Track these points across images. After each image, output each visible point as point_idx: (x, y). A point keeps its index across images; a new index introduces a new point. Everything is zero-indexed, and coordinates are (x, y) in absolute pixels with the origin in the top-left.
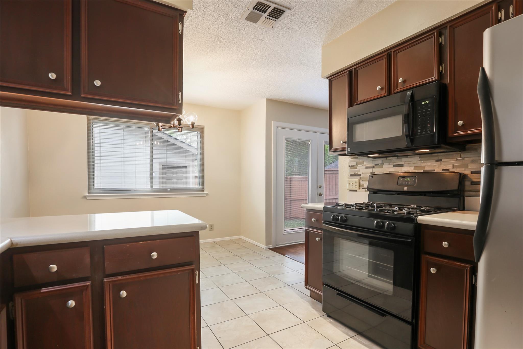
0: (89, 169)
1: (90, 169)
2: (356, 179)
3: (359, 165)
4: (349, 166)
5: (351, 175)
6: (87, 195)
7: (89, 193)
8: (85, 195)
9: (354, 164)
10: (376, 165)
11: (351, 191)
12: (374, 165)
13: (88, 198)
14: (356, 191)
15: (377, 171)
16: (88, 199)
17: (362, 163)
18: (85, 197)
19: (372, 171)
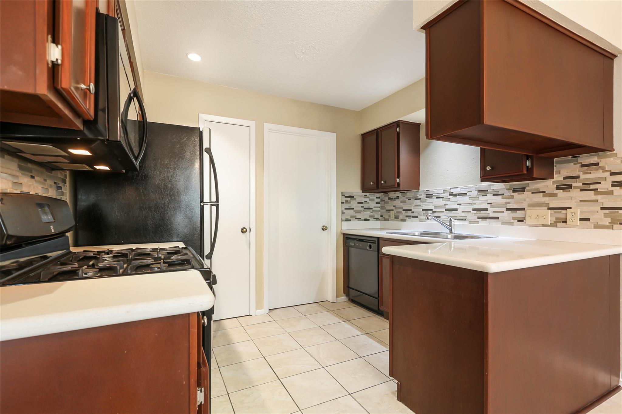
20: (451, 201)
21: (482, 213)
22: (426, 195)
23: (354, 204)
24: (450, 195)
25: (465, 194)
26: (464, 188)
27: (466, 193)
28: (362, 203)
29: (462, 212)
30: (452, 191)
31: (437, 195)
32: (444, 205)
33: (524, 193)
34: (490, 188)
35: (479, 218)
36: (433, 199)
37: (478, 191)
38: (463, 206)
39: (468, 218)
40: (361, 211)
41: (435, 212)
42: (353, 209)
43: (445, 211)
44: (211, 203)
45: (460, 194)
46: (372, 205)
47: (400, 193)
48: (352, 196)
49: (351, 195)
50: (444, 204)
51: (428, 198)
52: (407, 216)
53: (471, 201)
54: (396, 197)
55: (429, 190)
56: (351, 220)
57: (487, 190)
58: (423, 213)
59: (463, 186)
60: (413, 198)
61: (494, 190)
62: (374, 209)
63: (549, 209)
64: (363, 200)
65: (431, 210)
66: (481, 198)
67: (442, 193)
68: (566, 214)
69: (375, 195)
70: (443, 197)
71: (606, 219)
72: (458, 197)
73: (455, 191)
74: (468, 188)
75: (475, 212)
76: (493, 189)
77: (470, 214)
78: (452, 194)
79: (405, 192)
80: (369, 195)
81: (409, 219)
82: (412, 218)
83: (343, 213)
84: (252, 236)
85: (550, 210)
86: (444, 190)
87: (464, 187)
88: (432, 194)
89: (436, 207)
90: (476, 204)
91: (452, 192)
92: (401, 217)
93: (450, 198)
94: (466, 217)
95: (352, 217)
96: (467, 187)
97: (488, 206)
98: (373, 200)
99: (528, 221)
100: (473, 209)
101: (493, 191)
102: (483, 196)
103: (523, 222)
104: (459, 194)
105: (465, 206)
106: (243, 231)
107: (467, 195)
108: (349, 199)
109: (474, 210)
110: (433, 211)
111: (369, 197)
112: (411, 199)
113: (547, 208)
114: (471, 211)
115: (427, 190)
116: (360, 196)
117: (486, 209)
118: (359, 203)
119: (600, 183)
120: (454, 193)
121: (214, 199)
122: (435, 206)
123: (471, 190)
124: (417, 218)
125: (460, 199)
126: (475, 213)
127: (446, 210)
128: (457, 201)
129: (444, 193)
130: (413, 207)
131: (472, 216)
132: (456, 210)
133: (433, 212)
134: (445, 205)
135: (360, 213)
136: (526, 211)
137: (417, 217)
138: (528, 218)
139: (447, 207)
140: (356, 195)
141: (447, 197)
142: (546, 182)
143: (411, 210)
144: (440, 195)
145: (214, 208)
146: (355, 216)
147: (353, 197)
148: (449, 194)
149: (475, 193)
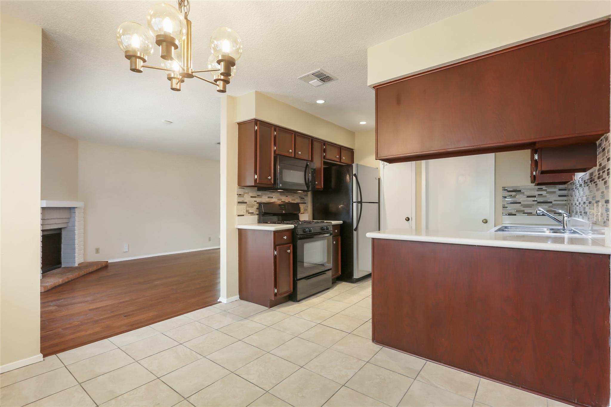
2: (243, 206)
3: (246, 195)
4: (237, 194)
5: (239, 203)
9: (242, 193)
10: (258, 195)
11: (239, 216)
12: (256, 196)
14: (243, 215)
15: (259, 200)
17: (248, 193)
19: (255, 200)
23: (520, 198)
28: (535, 197)
40: (533, 205)
42: (520, 203)
44: (358, 202)
46: (551, 198)
48: (518, 190)
49: (516, 189)
56: (517, 215)
62: (554, 203)
64: (536, 193)
69: (557, 187)
80: (546, 187)
83: (504, 207)
84: (413, 222)
95: (518, 211)
98: (554, 192)
106: (408, 219)
108: (513, 194)
111: (545, 190)
116: (531, 190)
118: (528, 197)
121: (359, 200)
135: (531, 207)
140: (524, 189)
145: (360, 205)
146: (524, 211)
147: (520, 191)
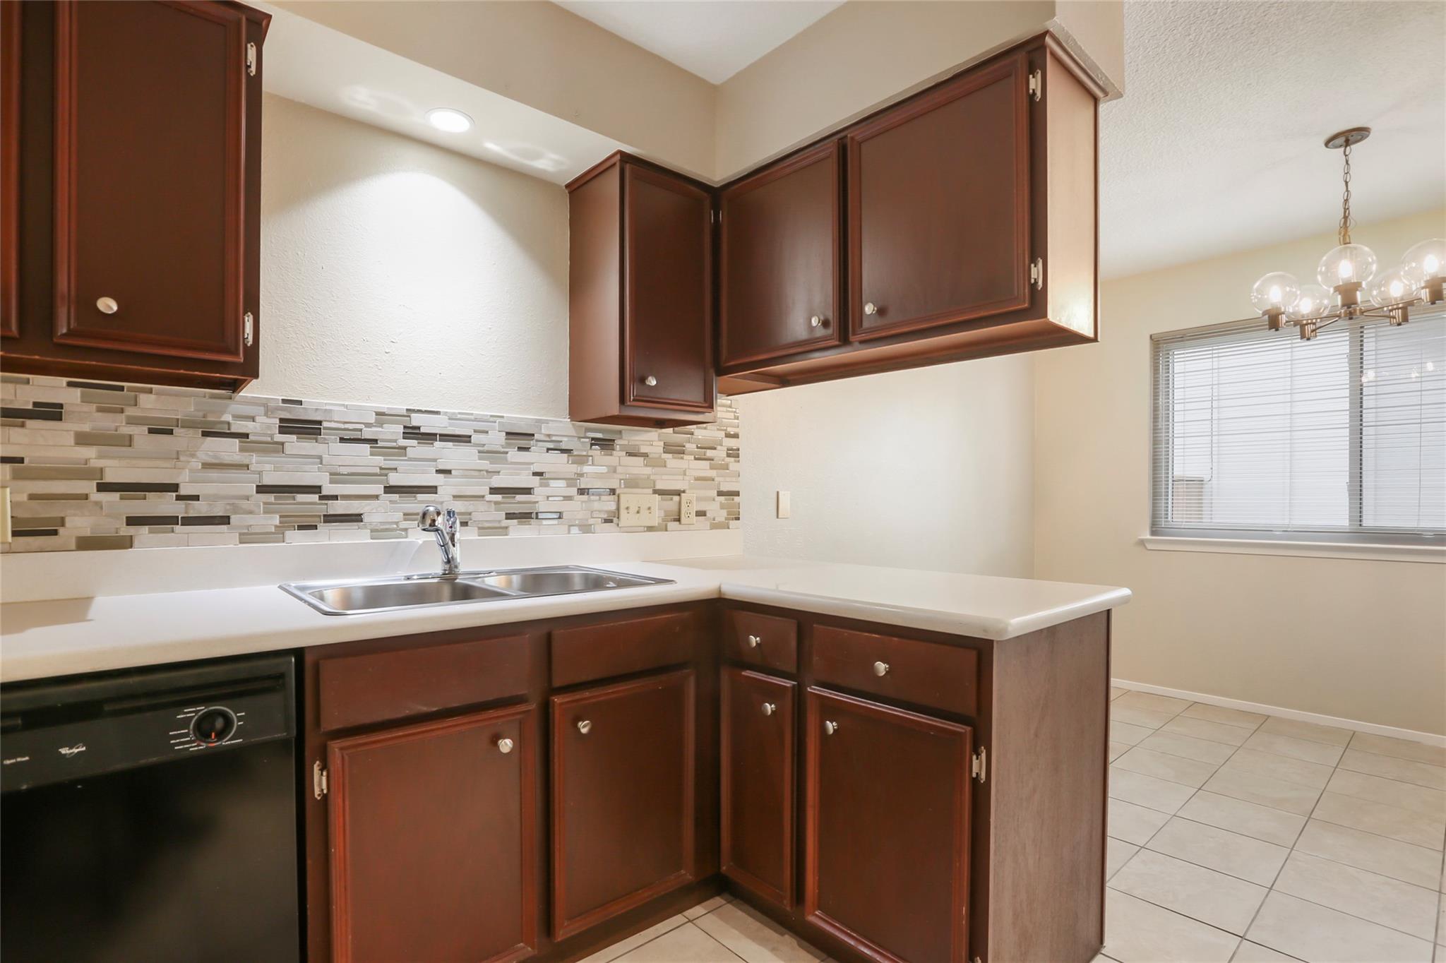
0: (1156, 470)
1: (1157, 472)
6: (1149, 537)
7: (1153, 533)
8: (1140, 537)
13: (1149, 546)
16: (1149, 548)
18: (1142, 543)
20: (410, 460)
21: (519, 503)
22: (282, 420)
24: (406, 435)
25: (466, 439)
26: (459, 416)
27: (470, 437)
29: (455, 497)
30: (416, 420)
31: (342, 426)
32: (378, 471)
33: (614, 452)
34: (541, 429)
35: (509, 516)
36: (325, 442)
37: (508, 434)
38: (456, 477)
39: (475, 516)
41: (335, 497)
43: (385, 493)
45: (445, 437)
47: (70, 384)
50: (381, 468)
51: (294, 437)
52: (132, 521)
53: (485, 464)
54: (30, 407)
55: (300, 403)
57: (533, 435)
58: (265, 503)
59: (457, 411)
60: (189, 424)
61: (549, 436)
63: (656, 492)
65: (316, 489)
66: (513, 455)
67: (368, 425)
68: (680, 503)
70: (375, 441)
71: (722, 511)
72: (437, 444)
73: (427, 424)
74: (475, 420)
75: (498, 498)
76: (548, 433)
77: (480, 505)
78: (412, 432)
79: (122, 389)
81: (150, 532)
82: (178, 528)
85: (657, 495)
86: (378, 414)
87: (460, 413)
88: (320, 423)
89: (336, 477)
90: (499, 472)
91: (414, 423)
92: (79, 523)
93: (405, 448)
94: (470, 514)
96: (472, 417)
97: (534, 482)
99: (625, 518)
100: (491, 489)
101: (548, 439)
102: (520, 449)
103: (612, 522)
104: (441, 435)
105: (466, 477)
107: (470, 442)
109: (494, 491)
110: (324, 492)
112: (176, 430)
113: (650, 491)
114: (483, 497)
115: (284, 401)
117: (528, 491)
119: (715, 449)
120: (423, 430)
122: (331, 474)
123: (486, 429)
124: (224, 527)
125: (449, 454)
126: (496, 503)
127: (390, 489)
128: (435, 460)
129: (380, 424)
130: (191, 471)
131: (489, 512)
132: (432, 489)
133: (322, 498)
134: (385, 471)
136: (618, 496)
137: (225, 520)
138: (623, 512)
139: (395, 479)
141: (395, 441)
142: (650, 434)
143: (174, 487)
144: (361, 430)
148: (400, 429)
149: (496, 439)
